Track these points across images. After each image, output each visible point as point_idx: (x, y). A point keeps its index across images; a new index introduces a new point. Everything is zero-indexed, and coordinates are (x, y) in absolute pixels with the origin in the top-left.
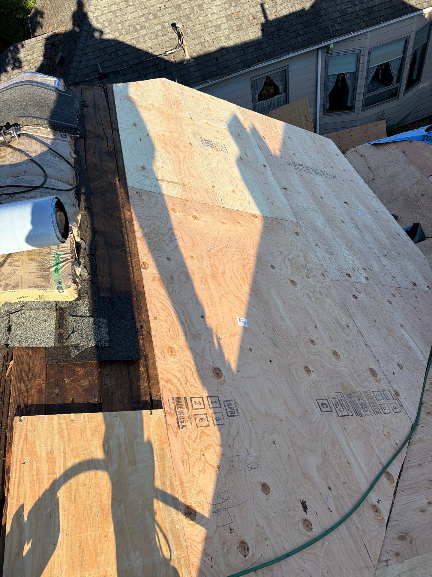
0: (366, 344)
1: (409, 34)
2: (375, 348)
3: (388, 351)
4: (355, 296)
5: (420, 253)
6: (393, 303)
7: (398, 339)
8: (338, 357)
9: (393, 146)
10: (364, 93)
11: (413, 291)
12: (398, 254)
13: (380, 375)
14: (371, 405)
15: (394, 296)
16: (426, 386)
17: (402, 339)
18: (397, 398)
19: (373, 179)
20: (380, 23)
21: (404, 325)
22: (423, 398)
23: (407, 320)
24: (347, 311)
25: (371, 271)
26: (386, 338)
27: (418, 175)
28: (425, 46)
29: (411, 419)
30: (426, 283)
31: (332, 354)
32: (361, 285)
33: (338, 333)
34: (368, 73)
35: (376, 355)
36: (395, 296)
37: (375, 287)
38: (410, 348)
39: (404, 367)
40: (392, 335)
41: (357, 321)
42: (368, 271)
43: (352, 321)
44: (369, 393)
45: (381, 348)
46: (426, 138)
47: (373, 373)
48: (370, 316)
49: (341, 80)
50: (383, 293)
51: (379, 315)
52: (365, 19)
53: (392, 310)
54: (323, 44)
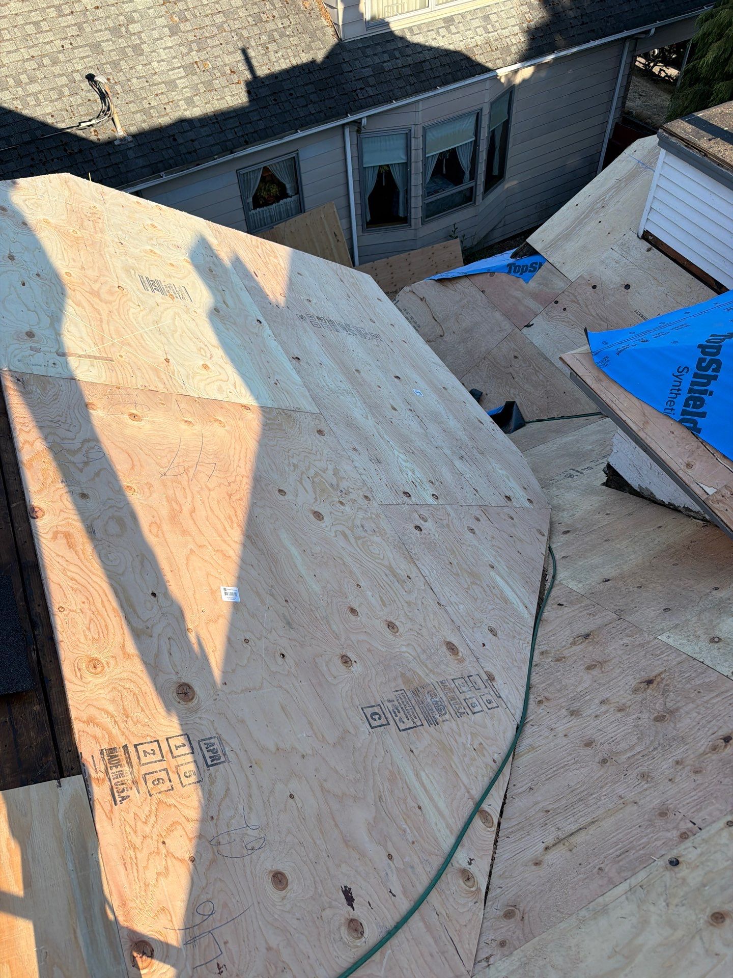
0: (438, 603)
1: (480, 107)
2: (453, 608)
3: (473, 610)
4: (418, 528)
5: (514, 448)
6: (477, 531)
7: (487, 589)
8: (396, 630)
9: (466, 283)
10: (423, 197)
11: (506, 510)
12: (482, 453)
13: (462, 650)
14: (452, 703)
15: (478, 520)
16: (535, 658)
17: (494, 588)
18: (490, 684)
19: (441, 336)
20: (436, 88)
21: (496, 564)
22: (532, 678)
23: (501, 556)
24: (406, 552)
25: (440, 484)
26: (468, 589)
27: (507, 326)
28: (506, 125)
29: (515, 716)
30: (525, 495)
31: (386, 627)
32: (427, 508)
33: (394, 591)
34: (425, 165)
35: (455, 619)
36: (480, 521)
37: (448, 508)
38: (506, 601)
39: (499, 633)
40: (478, 582)
41: (423, 567)
42: (437, 484)
43: (415, 568)
44: (447, 684)
45: (461, 606)
46: (513, 268)
47: (452, 648)
48: (443, 557)
49: (385, 175)
50: (462, 517)
51: (457, 553)
52: (413, 80)
53: (475, 542)
54: (351, 118)
